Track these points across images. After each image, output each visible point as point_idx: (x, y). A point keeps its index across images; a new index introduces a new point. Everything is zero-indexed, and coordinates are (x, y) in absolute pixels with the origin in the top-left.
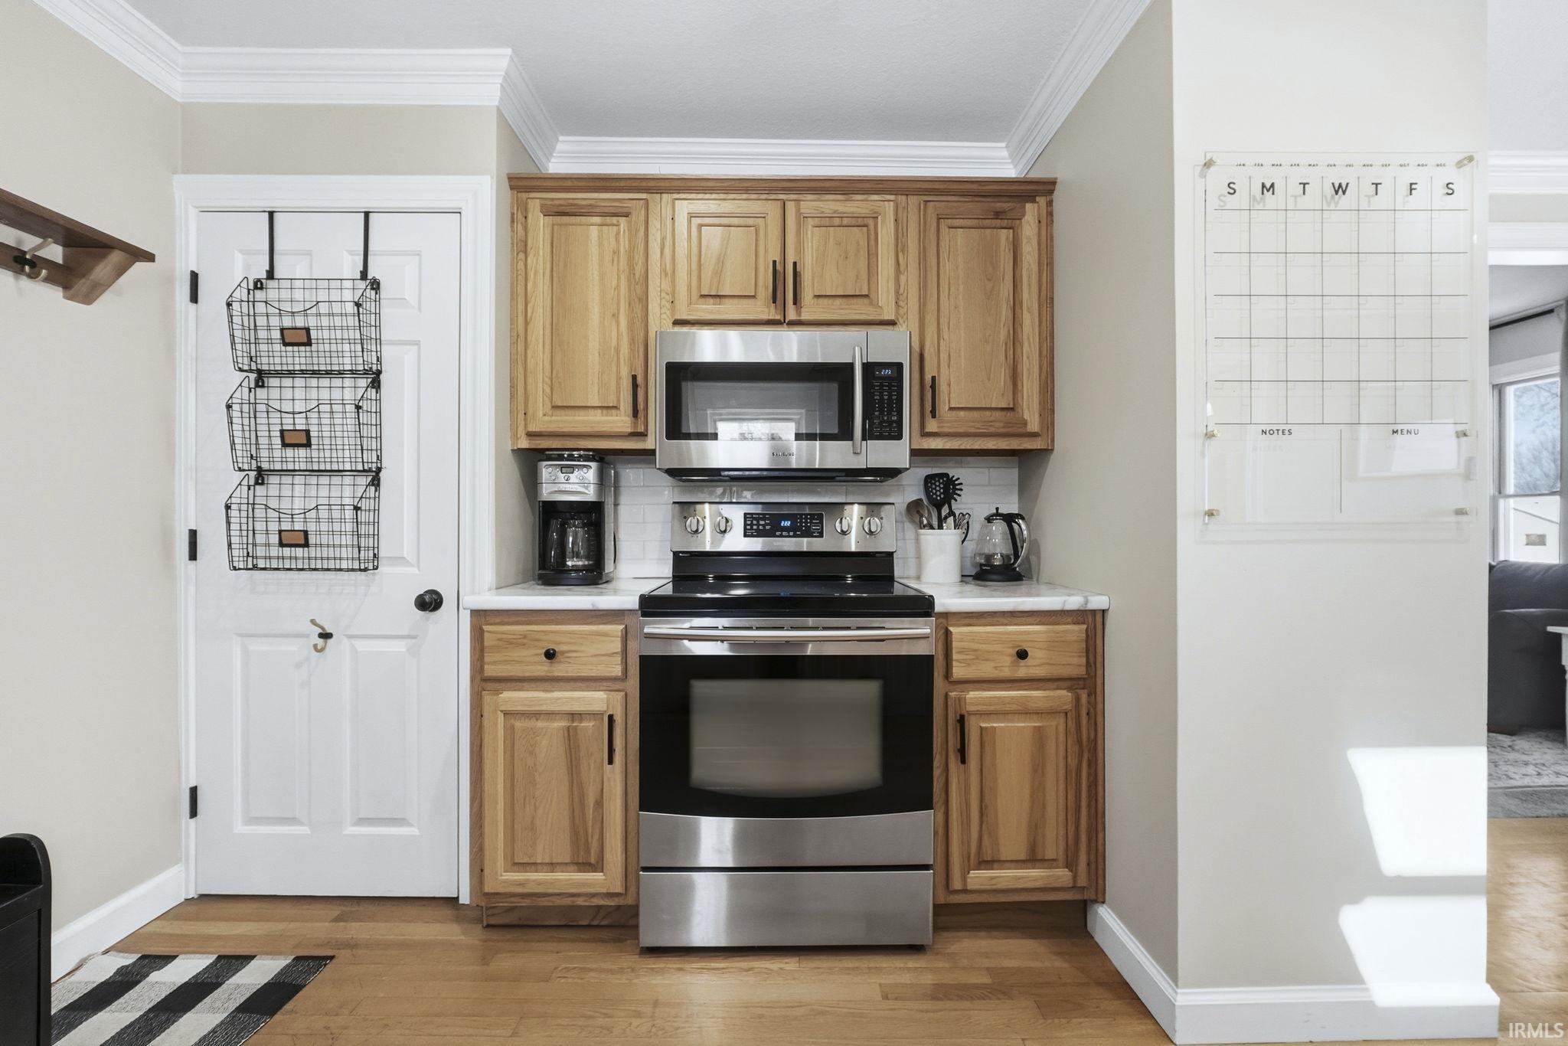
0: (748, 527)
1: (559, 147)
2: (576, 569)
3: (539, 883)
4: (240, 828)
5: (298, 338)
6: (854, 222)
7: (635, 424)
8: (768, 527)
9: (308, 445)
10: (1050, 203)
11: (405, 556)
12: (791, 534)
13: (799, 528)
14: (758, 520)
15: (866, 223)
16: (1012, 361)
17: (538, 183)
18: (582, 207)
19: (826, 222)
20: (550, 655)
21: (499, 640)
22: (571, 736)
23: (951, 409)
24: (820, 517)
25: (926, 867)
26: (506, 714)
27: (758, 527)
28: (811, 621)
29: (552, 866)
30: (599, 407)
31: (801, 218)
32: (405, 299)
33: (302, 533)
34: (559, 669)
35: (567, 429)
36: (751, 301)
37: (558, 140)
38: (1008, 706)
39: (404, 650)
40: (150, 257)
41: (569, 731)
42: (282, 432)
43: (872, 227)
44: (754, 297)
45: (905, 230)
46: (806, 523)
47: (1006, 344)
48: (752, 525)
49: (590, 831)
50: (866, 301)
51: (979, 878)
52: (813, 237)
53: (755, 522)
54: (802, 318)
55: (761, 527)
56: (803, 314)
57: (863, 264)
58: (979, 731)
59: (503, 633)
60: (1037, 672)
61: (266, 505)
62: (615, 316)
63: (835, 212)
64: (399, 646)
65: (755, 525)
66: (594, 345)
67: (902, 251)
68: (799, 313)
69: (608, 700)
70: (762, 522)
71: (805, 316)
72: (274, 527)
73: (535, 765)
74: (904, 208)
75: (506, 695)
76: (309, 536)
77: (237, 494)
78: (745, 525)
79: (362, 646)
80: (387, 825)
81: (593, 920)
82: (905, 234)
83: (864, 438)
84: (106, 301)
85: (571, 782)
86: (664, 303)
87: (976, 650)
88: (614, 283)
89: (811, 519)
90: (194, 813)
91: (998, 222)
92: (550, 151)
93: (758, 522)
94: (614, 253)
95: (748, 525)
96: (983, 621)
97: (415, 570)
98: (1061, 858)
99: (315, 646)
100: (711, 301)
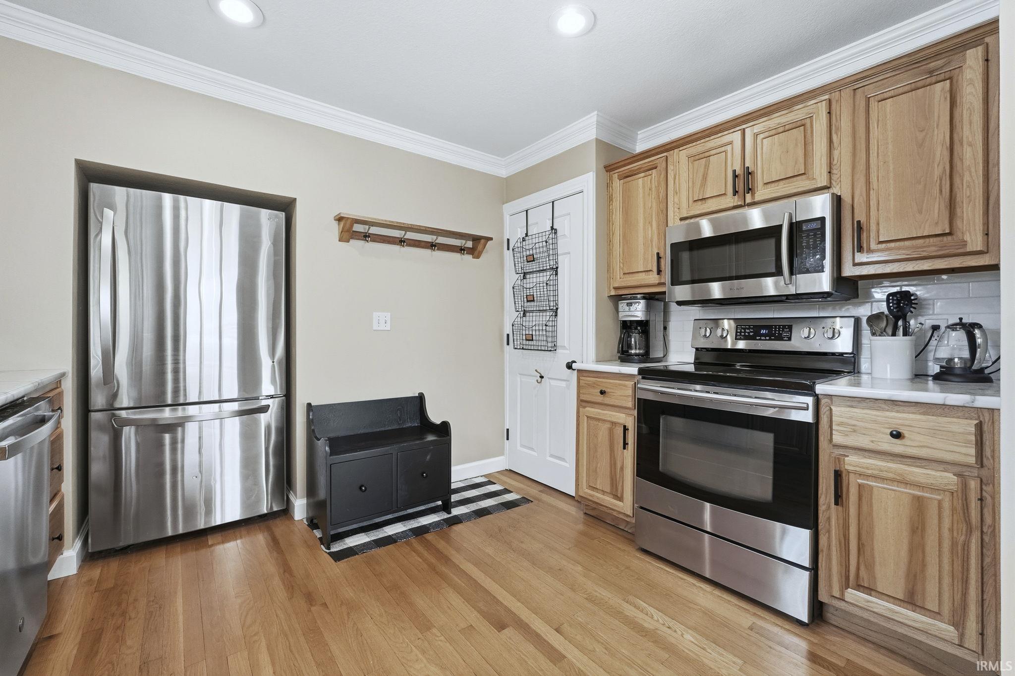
0: (739, 334)
1: (639, 137)
2: (636, 355)
3: (598, 498)
4: (519, 448)
5: (531, 259)
6: (793, 126)
7: (659, 279)
8: (751, 334)
9: (534, 300)
11: (565, 345)
12: (767, 338)
13: (774, 335)
14: (745, 329)
15: (804, 124)
16: (948, 194)
17: (616, 165)
18: (635, 170)
19: (771, 133)
20: (602, 393)
21: (587, 384)
22: (611, 432)
23: (880, 243)
24: (790, 328)
26: (588, 417)
27: (745, 334)
29: (603, 492)
30: (644, 271)
31: (756, 136)
32: (566, 235)
33: (531, 335)
34: (606, 400)
35: (629, 284)
36: (723, 197)
37: (637, 134)
38: (885, 473)
40: (491, 239)
41: (610, 430)
42: (527, 296)
43: (808, 125)
44: (725, 194)
45: (838, 117)
46: (779, 331)
47: (941, 180)
48: (741, 332)
49: (618, 479)
50: (804, 177)
52: (764, 146)
53: (743, 331)
54: (755, 200)
55: (746, 334)
56: (756, 197)
57: (800, 152)
58: (858, 487)
59: (587, 381)
60: (914, 451)
61: (522, 325)
62: (650, 223)
63: (778, 124)
64: (563, 384)
65: (743, 332)
66: (641, 239)
67: (836, 133)
68: (753, 197)
69: (624, 418)
70: (747, 331)
71: (758, 197)
72: (524, 333)
73: (598, 443)
74: (837, 101)
75: (588, 409)
76: (533, 336)
77: (516, 320)
78: (737, 332)
79: (553, 383)
80: (557, 459)
82: (839, 119)
83: (792, 274)
84: (484, 256)
85: (611, 455)
86: (676, 209)
87: (854, 425)
88: (650, 205)
89: (783, 329)
90: (508, 439)
92: (634, 140)
93: (745, 331)
94: (650, 189)
95: (739, 332)
96: (864, 404)
97: (568, 352)
98: (946, 614)
99: (537, 380)
100: (700, 203)
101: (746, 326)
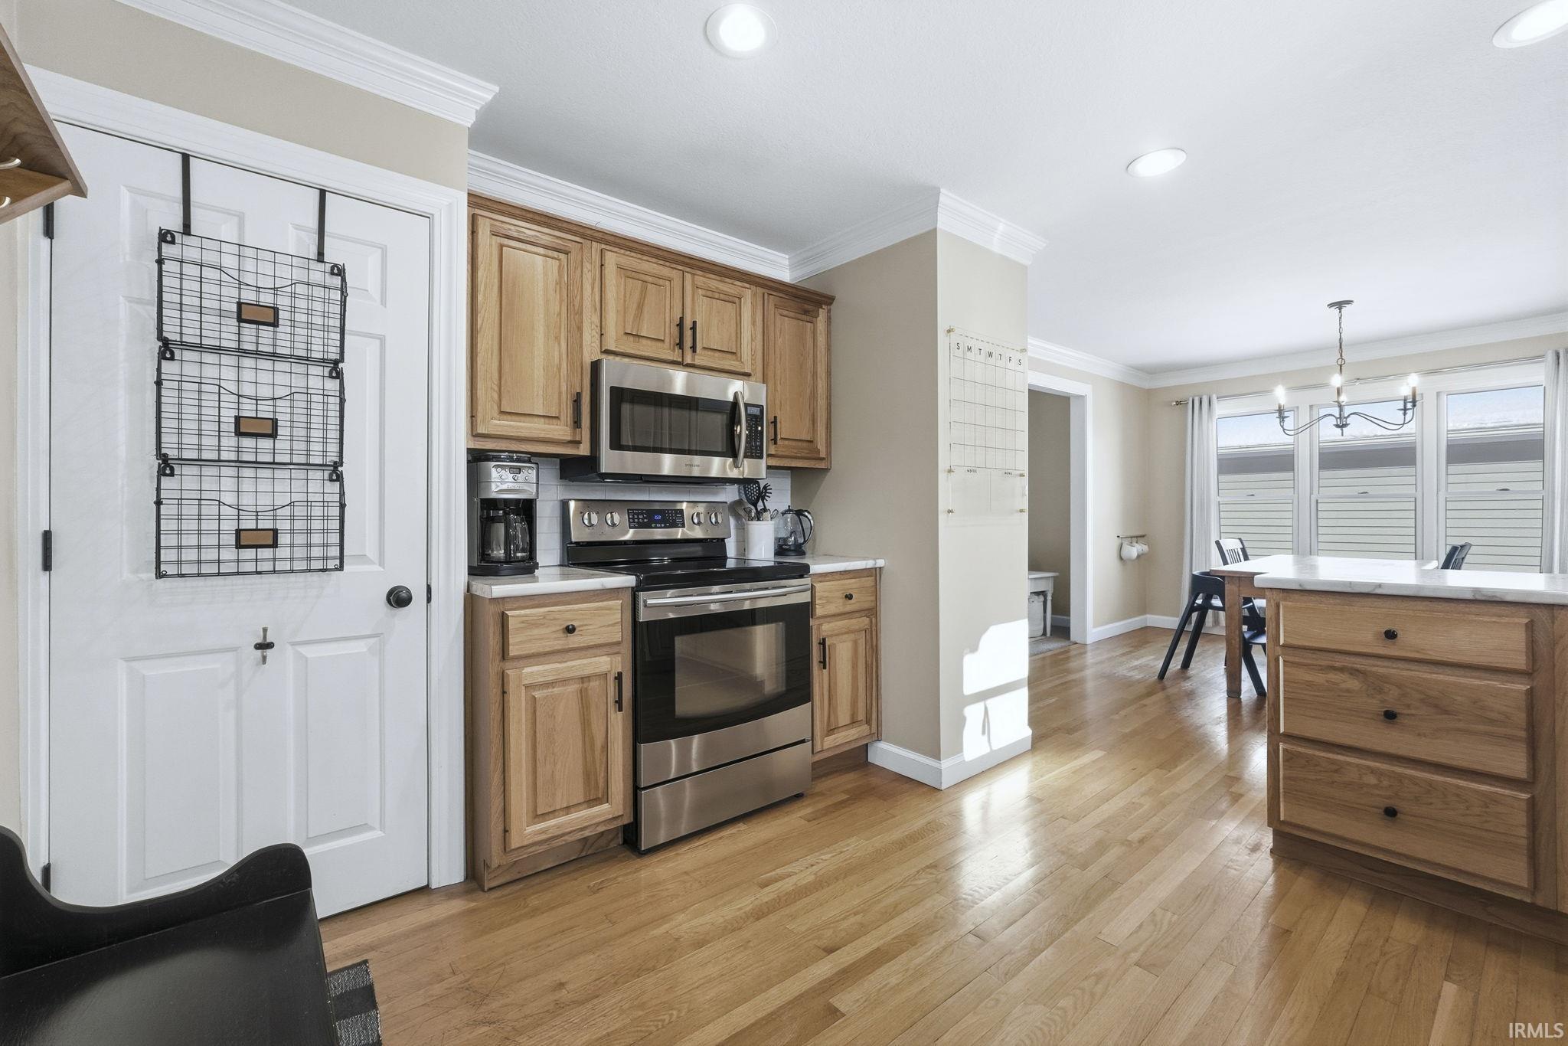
0: (631, 517)
3: (558, 827)
5: (265, 316)
6: (727, 298)
7: (574, 434)
8: (646, 520)
9: (273, 435)
10: (829, 311)
11: (368, 553)
12: (662, 525)
13: (667, 521)
14: (638, 514)
15: (735, 300)
16: (812, 411)
19: (709, 294)
20: (570, 630)
21: (523, 622)
22: (583, 695)
23: (782, 438)
24: (680, 512)
25: (803, 741)
26: (527, 686)
27: (637, 521)
28: (747, 585)
29: (568, 809)
30: (542, 416)
31: (696, 287)
32: (367, 291)
33: (272, 532)
34: (576, 641)
36: (663, 345)
38: (841, 630)
39: (365, 650)
41: (581, 693)
42: (238, 419)
43: (737, 304)
44: (661, 341)
45: (755, 311)
46: (671, 516)
48: (634, 519)
49: (598, 770)
50: (734, 357)
51: (830, 741)
52: (703, 304)
53: (636, 517)
55: (639, 521)
56: (697, 360)
57: (733, 329)
60: (855, 607)
61: (219, 501)
62: (557, 339)
63: (715, 288)
66: (539, 362)
67: (754, 325)
68: (693, 359)
69: (611, 661)
70: (641, 517)
71: (697, 362)
72: (229, 526)
73: (554, 726)
74: (755, 295)
76: (279, 535)
78: (629, 519)
81: (582, 850)
82: (755, 313)
83: (746, 456)
85: (584, 736)
86: (594, 333)
87: (827, 597)
88: (556, 309)
89: (674, 513)
91: (804, 317)
93: (638, 516)
94: (557, 284)
97: (377, 568)
98: (864, 720)
99: (249, 658)
100: (631, 338)
101: (638, 510)
